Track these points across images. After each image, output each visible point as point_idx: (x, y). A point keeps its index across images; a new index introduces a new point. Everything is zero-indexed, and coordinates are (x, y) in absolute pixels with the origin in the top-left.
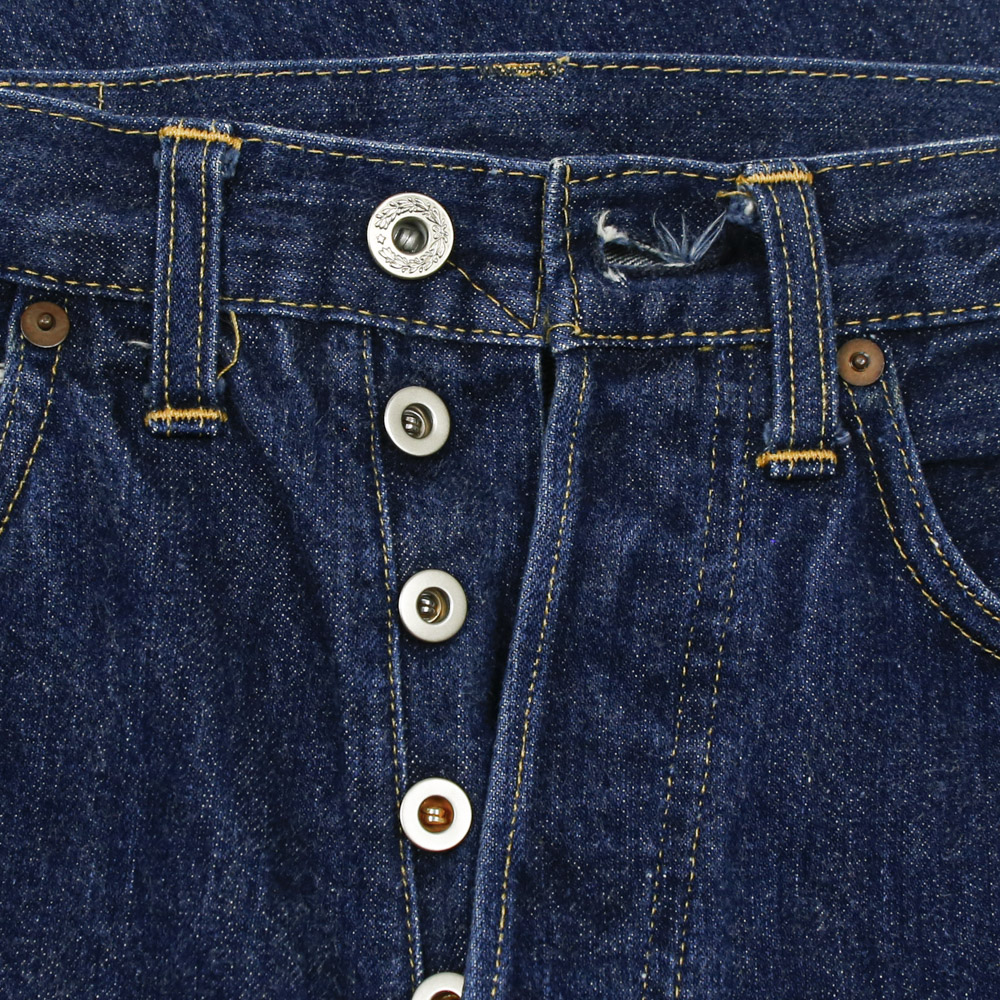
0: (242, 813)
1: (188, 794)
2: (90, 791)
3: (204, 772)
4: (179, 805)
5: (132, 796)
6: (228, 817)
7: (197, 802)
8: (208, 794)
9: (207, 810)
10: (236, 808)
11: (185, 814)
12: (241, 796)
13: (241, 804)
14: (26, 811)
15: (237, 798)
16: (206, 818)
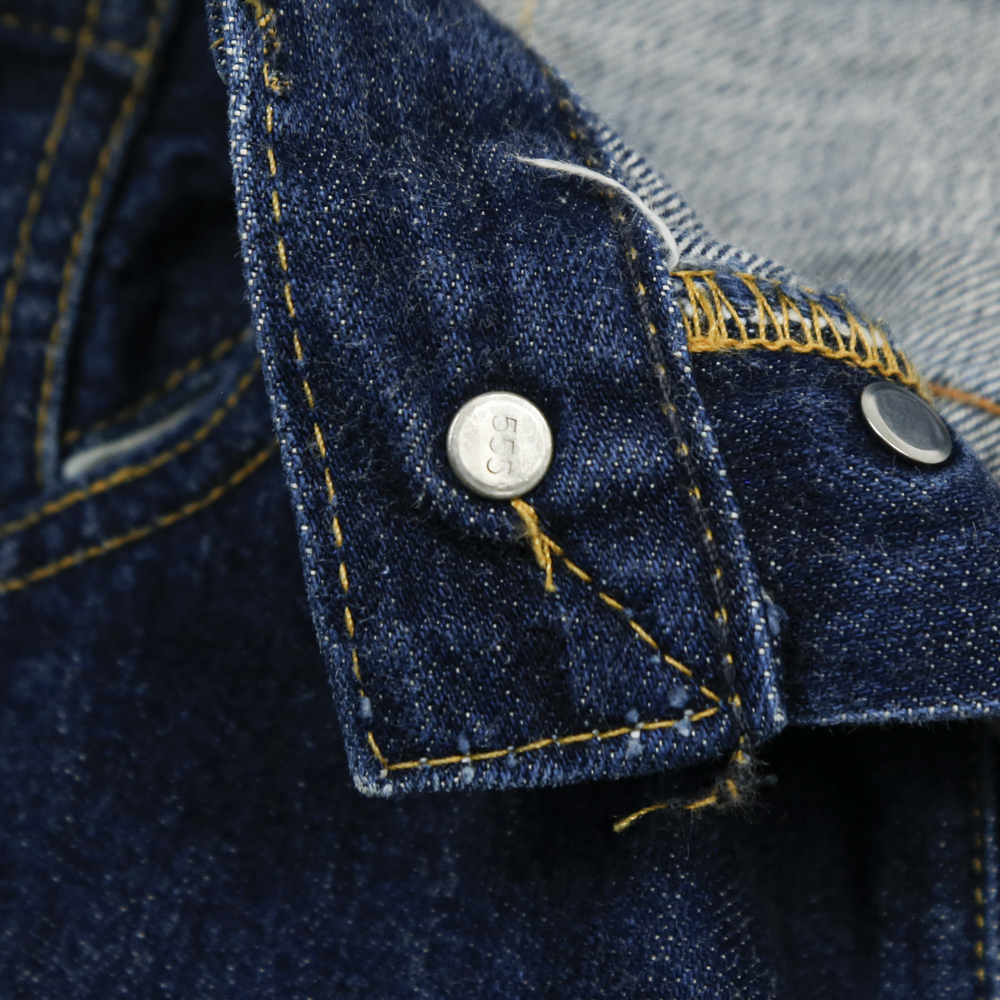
0: (731, 975)
1: (625, 934)
2: (418, 933)
3: (659, 891)
4: (608, 956)
5: (510, 943)
6: (701, 980)
7: (642, 950)
8: (664, 935)
9: (660, 968)
10: (718, 965)
11: (619, 974)
12: (730, 943)
13: (730, 957)
14: (284, 964)
15: (724, 947)
16: (658, 981)
